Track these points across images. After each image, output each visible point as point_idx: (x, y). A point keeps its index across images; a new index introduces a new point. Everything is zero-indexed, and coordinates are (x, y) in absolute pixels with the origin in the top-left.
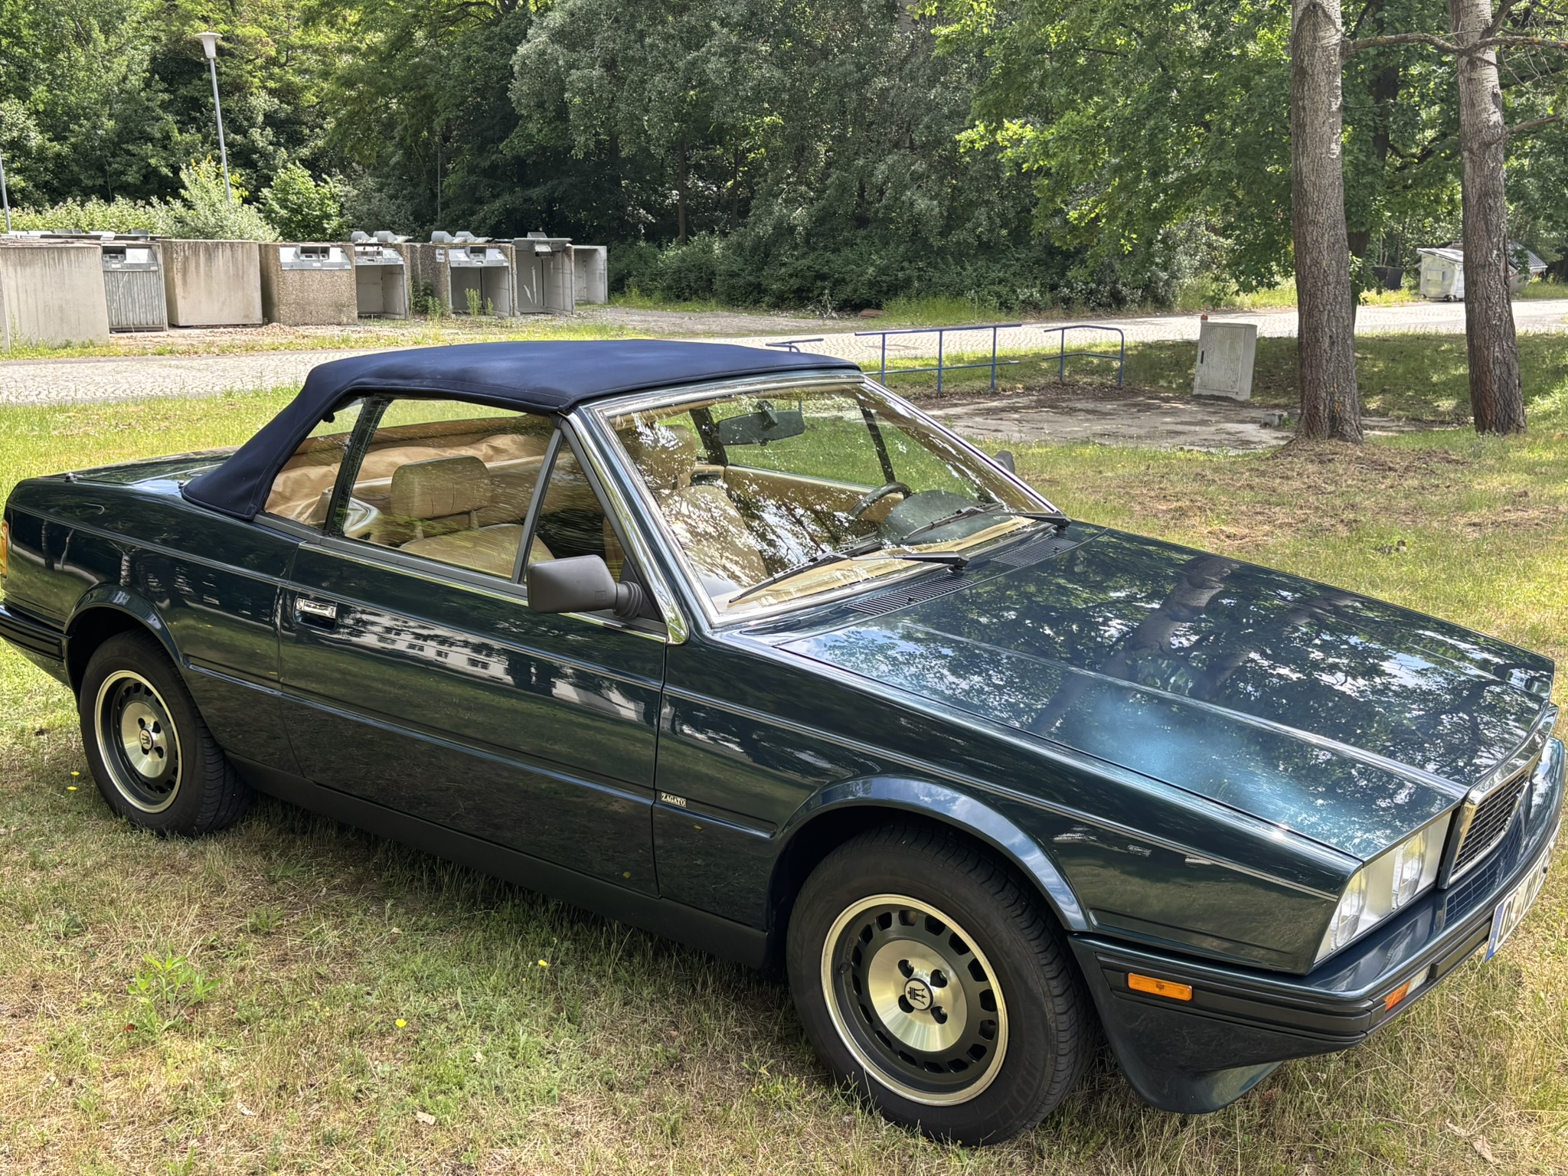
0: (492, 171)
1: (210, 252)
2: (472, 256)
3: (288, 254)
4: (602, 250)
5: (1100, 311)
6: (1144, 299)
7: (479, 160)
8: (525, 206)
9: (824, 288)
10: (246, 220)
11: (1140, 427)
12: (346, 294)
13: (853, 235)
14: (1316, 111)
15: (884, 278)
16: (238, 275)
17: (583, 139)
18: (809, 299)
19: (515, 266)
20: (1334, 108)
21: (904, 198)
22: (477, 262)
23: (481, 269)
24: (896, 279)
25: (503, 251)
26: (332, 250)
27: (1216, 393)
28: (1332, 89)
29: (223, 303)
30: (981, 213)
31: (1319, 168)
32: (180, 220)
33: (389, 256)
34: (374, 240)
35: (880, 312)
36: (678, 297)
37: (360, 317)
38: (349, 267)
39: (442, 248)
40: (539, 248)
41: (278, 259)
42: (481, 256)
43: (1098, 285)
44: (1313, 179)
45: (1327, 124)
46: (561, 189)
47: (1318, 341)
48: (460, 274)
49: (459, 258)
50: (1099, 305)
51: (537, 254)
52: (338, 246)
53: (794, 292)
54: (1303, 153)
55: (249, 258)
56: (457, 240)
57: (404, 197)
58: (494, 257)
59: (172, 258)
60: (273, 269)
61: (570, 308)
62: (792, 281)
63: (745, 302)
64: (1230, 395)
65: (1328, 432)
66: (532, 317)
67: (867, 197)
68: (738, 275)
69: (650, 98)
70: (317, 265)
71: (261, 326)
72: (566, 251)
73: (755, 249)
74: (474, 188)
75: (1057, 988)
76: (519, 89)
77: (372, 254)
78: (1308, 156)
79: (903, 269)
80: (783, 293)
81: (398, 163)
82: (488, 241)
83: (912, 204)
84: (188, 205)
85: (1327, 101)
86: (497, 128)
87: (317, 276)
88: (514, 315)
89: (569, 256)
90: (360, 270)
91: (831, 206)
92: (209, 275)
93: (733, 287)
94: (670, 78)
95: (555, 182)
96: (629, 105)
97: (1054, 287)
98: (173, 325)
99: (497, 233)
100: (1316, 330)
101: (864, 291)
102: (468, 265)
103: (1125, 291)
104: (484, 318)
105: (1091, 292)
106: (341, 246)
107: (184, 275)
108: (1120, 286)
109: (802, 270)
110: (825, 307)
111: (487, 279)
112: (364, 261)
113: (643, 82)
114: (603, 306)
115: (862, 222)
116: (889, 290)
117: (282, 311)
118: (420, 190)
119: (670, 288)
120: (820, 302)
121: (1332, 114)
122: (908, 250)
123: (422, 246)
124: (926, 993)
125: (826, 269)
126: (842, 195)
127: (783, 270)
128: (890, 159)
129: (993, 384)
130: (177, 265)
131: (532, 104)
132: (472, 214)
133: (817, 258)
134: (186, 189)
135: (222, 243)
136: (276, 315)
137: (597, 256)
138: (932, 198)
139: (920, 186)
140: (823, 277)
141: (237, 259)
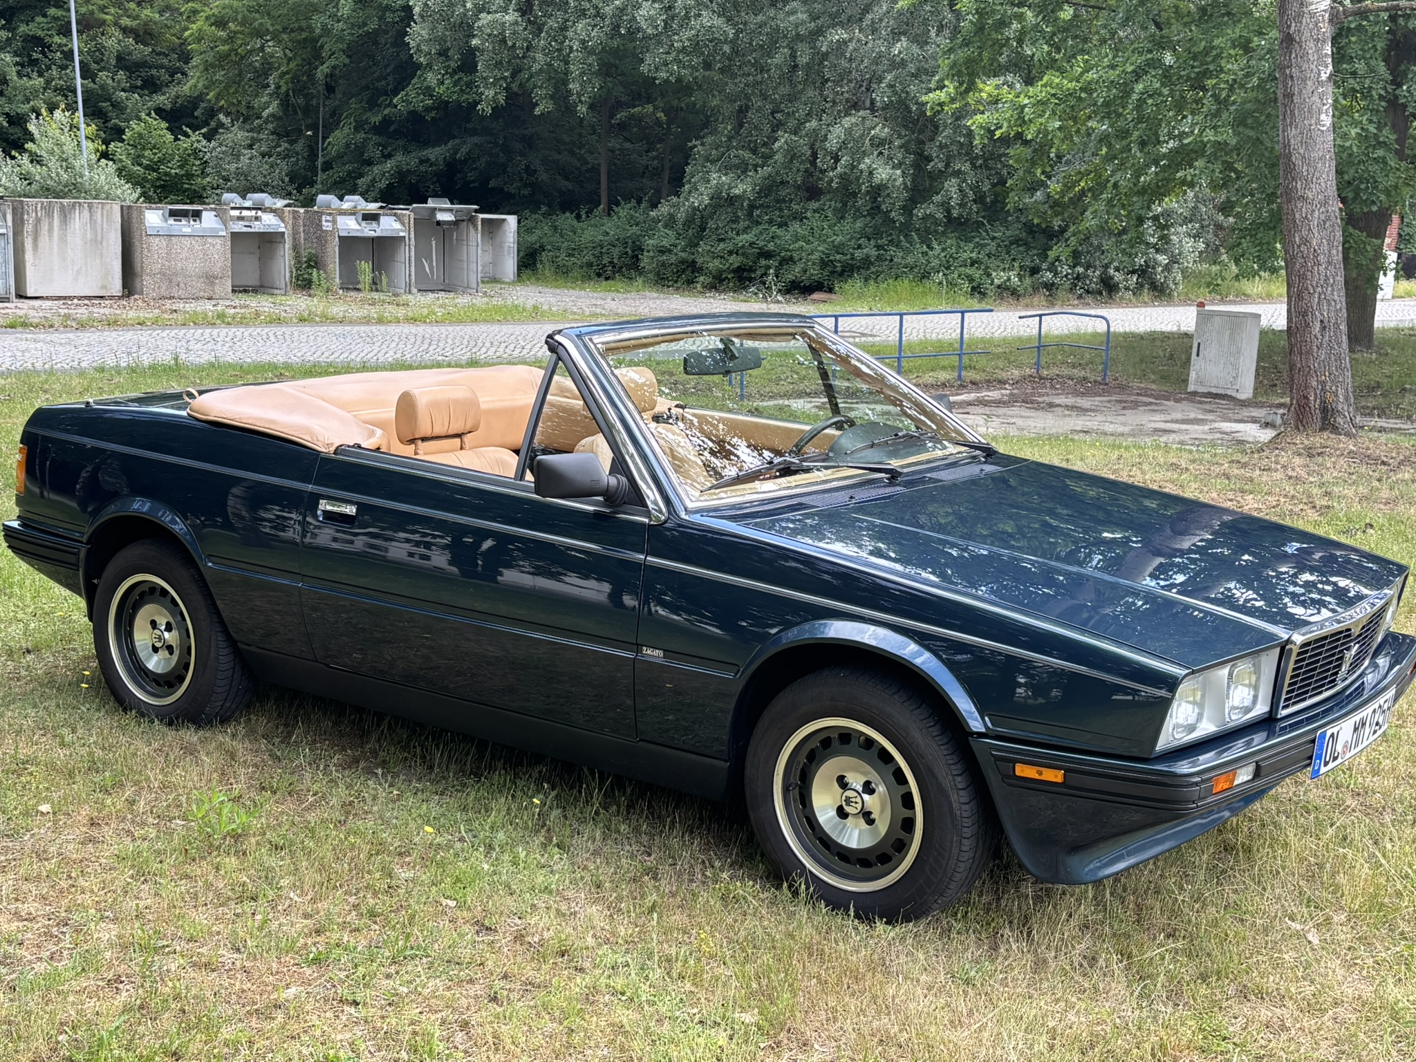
0: (382, 128)
1: (65, 214)
2: (364, 223)
3: (154, 218)
4: (512, 220)
5: (1089, 299)
6: (1140, 286)
7: (369, 114)
8: (422, 169)
9: (768, 267)
10: (103, 177)
11: (1124, 424)
12: (219, 265)
13: (803, 207)
14: (1304, 80)
15: (838, 257)
16: (96, 240)
17: (492, 93)
18: (750, 280)
19: (412, 236)
20: (1324, 77)
21: (862, 166)
22: (368, 230)
23: (373, 239)
24: (853, 259)
25: (399, 218)
26: (204, 214)
27: (1214, 391)
28: (1321, 57)
29: (78, 272)
30: (951, 185)
31: (1308, 142)
32: (25, 177)
33: (269, 222)
34: (248, 204)
35: (833, 296)
36: (599, 275)
37: (234, 291)
38: (224, 233)
39: (330, 214)
40: (441, 217)
41: (142, 222)
42: (374, 225)
43: (1087, 269)
44: (1302, 151)
45: (1315, 93)
46: (464, 150)
47: (1307, 325)
48: (349, 244)
49: (350, 226)
50: (1088, 292)
51: (438, 223)
52: (212, 209)
53: (734, 271)
54: (1291, 124)
55: (110, 221)
56: (346, 205)
57: (279, 154)
58: (389, 225)
59: (22, 220)
60: (136, 235)
61: (475, 286)
62: (732, 259)
63: (676, 282)
64: (1229, 392)
65: (1319, 424)
66: (431, 295)
67: (819, 164)
68: (670, 251)
69: (571, 48)
70: (187, 230)
71: (120, 298)
72: (472, 220)
73: (688, 222)
74: (361, 148)
75: (960, 782)
76: (418, 34)
77: (250, 219)
78: (1296, 127)
79: (860, 247)
80: (721, 272)
81: (273, 115)
82: (381, 207)
83: (871, 173)
84: (36, 160)
85: (1315, 70)
86: (390, 78)
87: (187, 242)
88: (410, 292)
89: (475, 226)
90: (235, 236)
91: (778, 173)
92: (63, 239)
93: (663, 265)
94: (595, 25)
95: (457, 141)
96: (546, 55)
97: (1034, 271)
98: (21, 296)
99: (391, 196)
100: (1305, 314)
101: (815, 272)
102: (359, 234)
103: (1118, 277)
104: (375, 295)
105: (1078, 278)
106: (214, 210)
107: (35, 240)
108: (1112, 271)
109: (743, 247)
110: (769, 288)
111: (381, 249)
112: (239, 227)
113: (564, 28)
114: (513, 283)
115: (813, 193)
116: (843, 271)
117: (147, 283)
118: (299, 146)
119: (590, 265)
120: (764, 283)
121: (1321, 83)
122: (866, 225)
123: (306, 212)
124: (859, 800)
125: (771, 246)
126: (791, 161)
127: (722, 245)
128: (847, 122)
129: (960, 376)
130: (28, 228)
131: (433, 51)
132: (361, 176)
133: (761, 233)
134: (33, 140)
135: (80, 203)
136: (138, 286)
137: (506, 227)
138: (893, 168)
139: (881, 153)
140: (768, 255)
141: (95, 221)
